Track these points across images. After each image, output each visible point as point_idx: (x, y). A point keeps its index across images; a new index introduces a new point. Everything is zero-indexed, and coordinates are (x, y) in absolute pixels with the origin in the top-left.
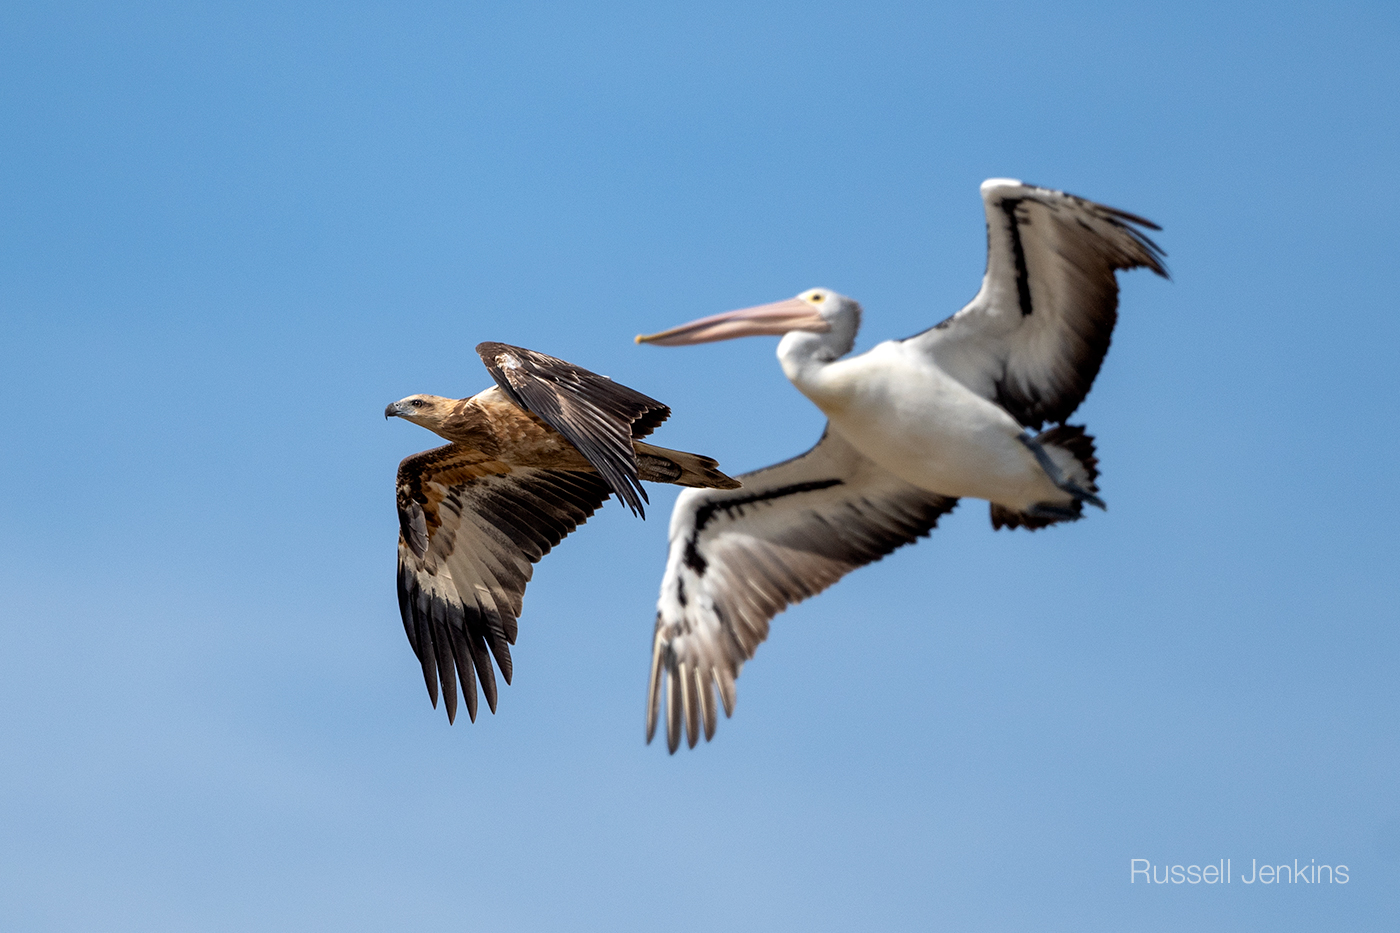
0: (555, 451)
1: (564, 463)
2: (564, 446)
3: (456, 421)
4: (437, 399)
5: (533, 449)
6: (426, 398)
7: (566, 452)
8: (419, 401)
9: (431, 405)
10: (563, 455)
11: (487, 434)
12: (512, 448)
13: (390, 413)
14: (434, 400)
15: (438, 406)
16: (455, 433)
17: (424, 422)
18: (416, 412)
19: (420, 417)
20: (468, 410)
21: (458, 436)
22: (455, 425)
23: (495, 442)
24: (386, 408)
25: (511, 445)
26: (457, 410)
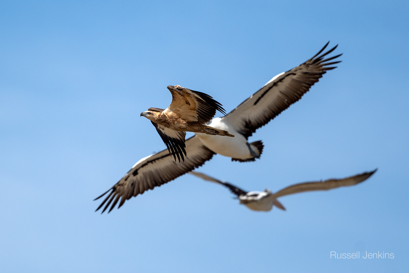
5: (179, 126)
9: (153, 114)
10: (187, 129)
11: (167, 122)
12: (173, 126)
13: (142, 115)
15: (155, 115)
17: (150, 119)
18: (148, 115)
19: (149, 117)
20: (162, 115)
21: (159, 123)
22: (159, 120)
23: (169, 124)
24: (141, 113)
25: (173, 125)
26: (159, 116)
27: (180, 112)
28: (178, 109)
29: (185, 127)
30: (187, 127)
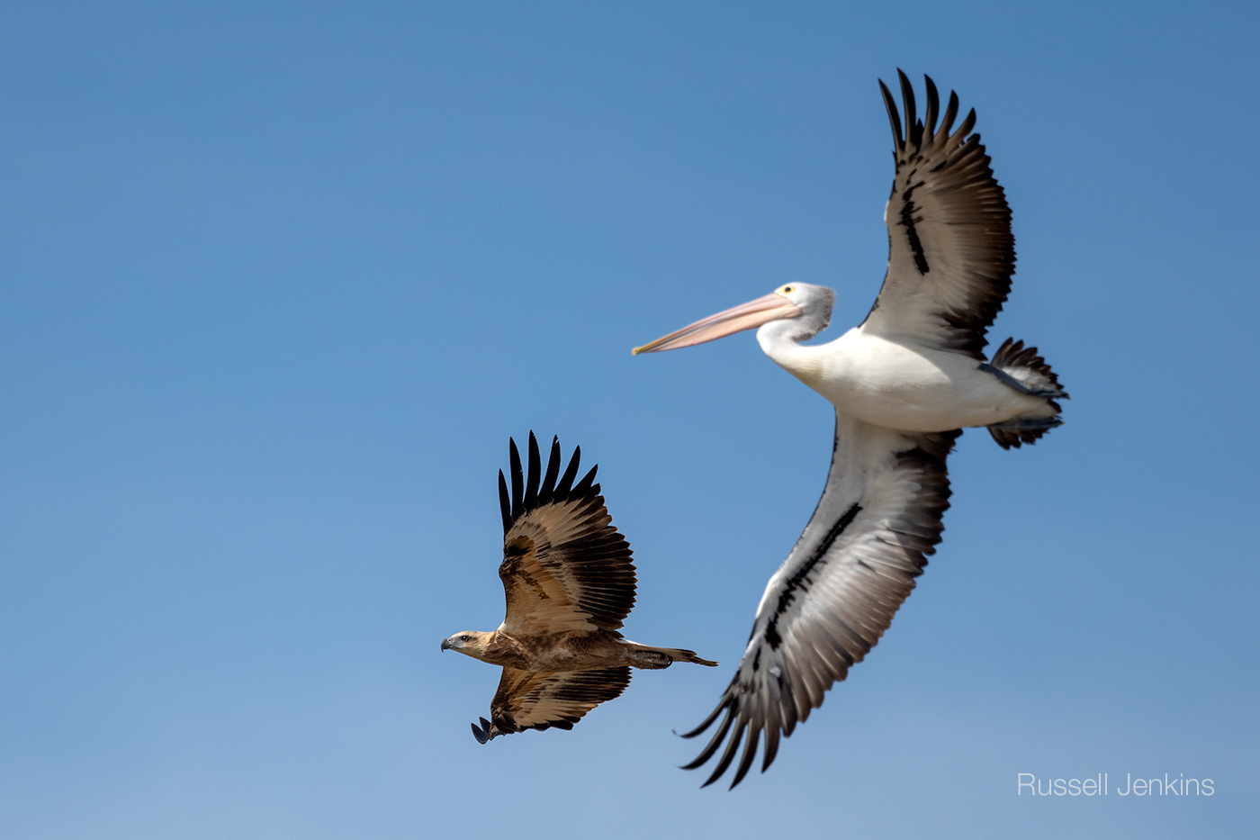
0: (569, 658)
1: (578, 666)
2: (576, 653)
3: (493, 649)
4: (479, 634)
5: (551, 657)
6: (471, 634)
7: (578, 657)
8: (467, 637)
9: (475, 639)
10: (577, 660)
11: (516, 655)
12: (536, 660)
13: (445, 646)
14: (477, 635)
15: (480, 639)
16: (494, 658)
17: (471, 652)
18: (464, 645)
19: (468, 648)
20: (498, 638)
21: (497, 660)
22: (494, 652)
23: (524, 659)
24: (441, 643)
25: (534, 658)
26: (492, 640)
27: (539, 619)
28: (528, 615)
29: (570, 655)
30: (575, 655)
